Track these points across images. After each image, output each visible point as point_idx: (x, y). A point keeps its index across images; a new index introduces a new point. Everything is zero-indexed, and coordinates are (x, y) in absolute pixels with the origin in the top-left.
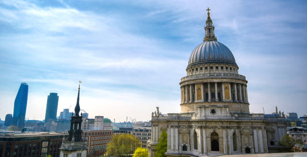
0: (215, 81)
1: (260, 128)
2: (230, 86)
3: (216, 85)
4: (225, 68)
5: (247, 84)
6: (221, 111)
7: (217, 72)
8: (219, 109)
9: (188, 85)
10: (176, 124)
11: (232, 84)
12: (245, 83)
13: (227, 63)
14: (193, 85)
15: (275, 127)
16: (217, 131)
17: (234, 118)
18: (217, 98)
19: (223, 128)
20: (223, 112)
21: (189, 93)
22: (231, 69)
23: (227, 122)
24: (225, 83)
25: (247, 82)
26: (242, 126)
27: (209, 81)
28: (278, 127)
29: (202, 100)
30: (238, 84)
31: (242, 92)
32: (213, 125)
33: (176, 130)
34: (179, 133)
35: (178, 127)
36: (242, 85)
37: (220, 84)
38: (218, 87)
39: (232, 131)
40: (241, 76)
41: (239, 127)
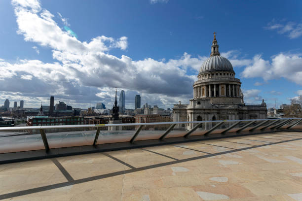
0: (214, 83)
1: (234, 114)
2: (225, 86)
3: (215, 86)
4: (223, 74)
5: (241, 85)
6: (204, 103)
7: (217, 77)
8: (203, 102)
9: (197, 87)
10: (179, 111)
11: (227, 85)
12: (238, 84)
13: (224, 71)
14: (200, 87)
15: (257, 114)
16: (201, 115)
17: (214, 107)
18: (215, 94)
19: (205, 113)
20: (205, 103)
21: (197, 92)
22: (228, 74)
23: (208, 110)
24: (221, 84)
25: (241, 83)
26: (221, 112)
27: (210, 83)
28: (260, 114)
29: (205, 96)
30: (232, 85)
31: (235, 90)
32: (198, 111)
33: (178, 114)
34: (180, 116)
35: (180, 113)
36: (235, 85)
37: (218, 86)
38: (216, 87)
39: (212, 116)
40: (236, 79)
41: (218, 113)
